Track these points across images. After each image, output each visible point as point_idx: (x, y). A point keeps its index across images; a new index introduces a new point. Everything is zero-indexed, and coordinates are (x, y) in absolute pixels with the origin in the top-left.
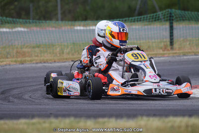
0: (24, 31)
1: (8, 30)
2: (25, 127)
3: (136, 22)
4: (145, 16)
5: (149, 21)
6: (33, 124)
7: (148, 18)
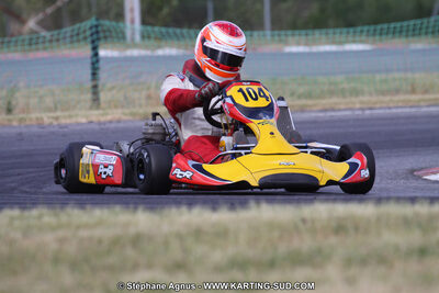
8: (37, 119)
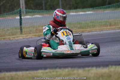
0: (40, 17)
1: (30, 17)
2: (42, 75)
3: (107, 9)
4: (113, 5)
5: (115, 8)
6: (47, 73)
7: (114, 6)
8: (9, 38)
